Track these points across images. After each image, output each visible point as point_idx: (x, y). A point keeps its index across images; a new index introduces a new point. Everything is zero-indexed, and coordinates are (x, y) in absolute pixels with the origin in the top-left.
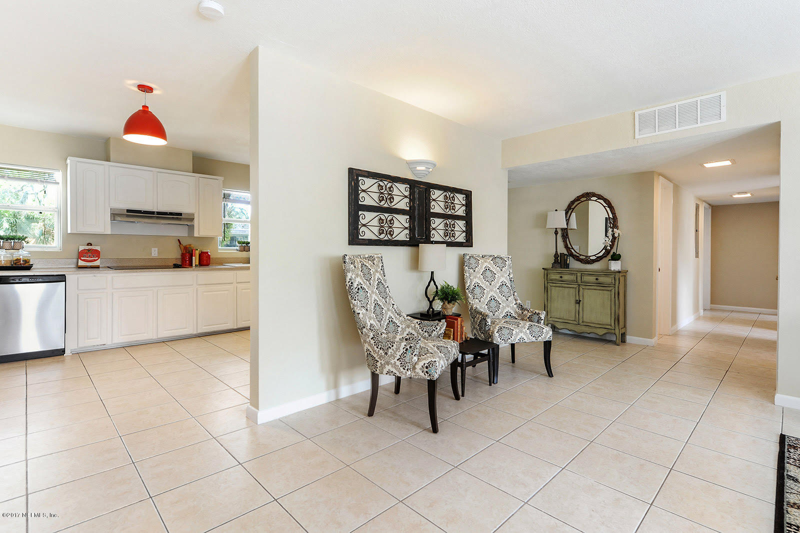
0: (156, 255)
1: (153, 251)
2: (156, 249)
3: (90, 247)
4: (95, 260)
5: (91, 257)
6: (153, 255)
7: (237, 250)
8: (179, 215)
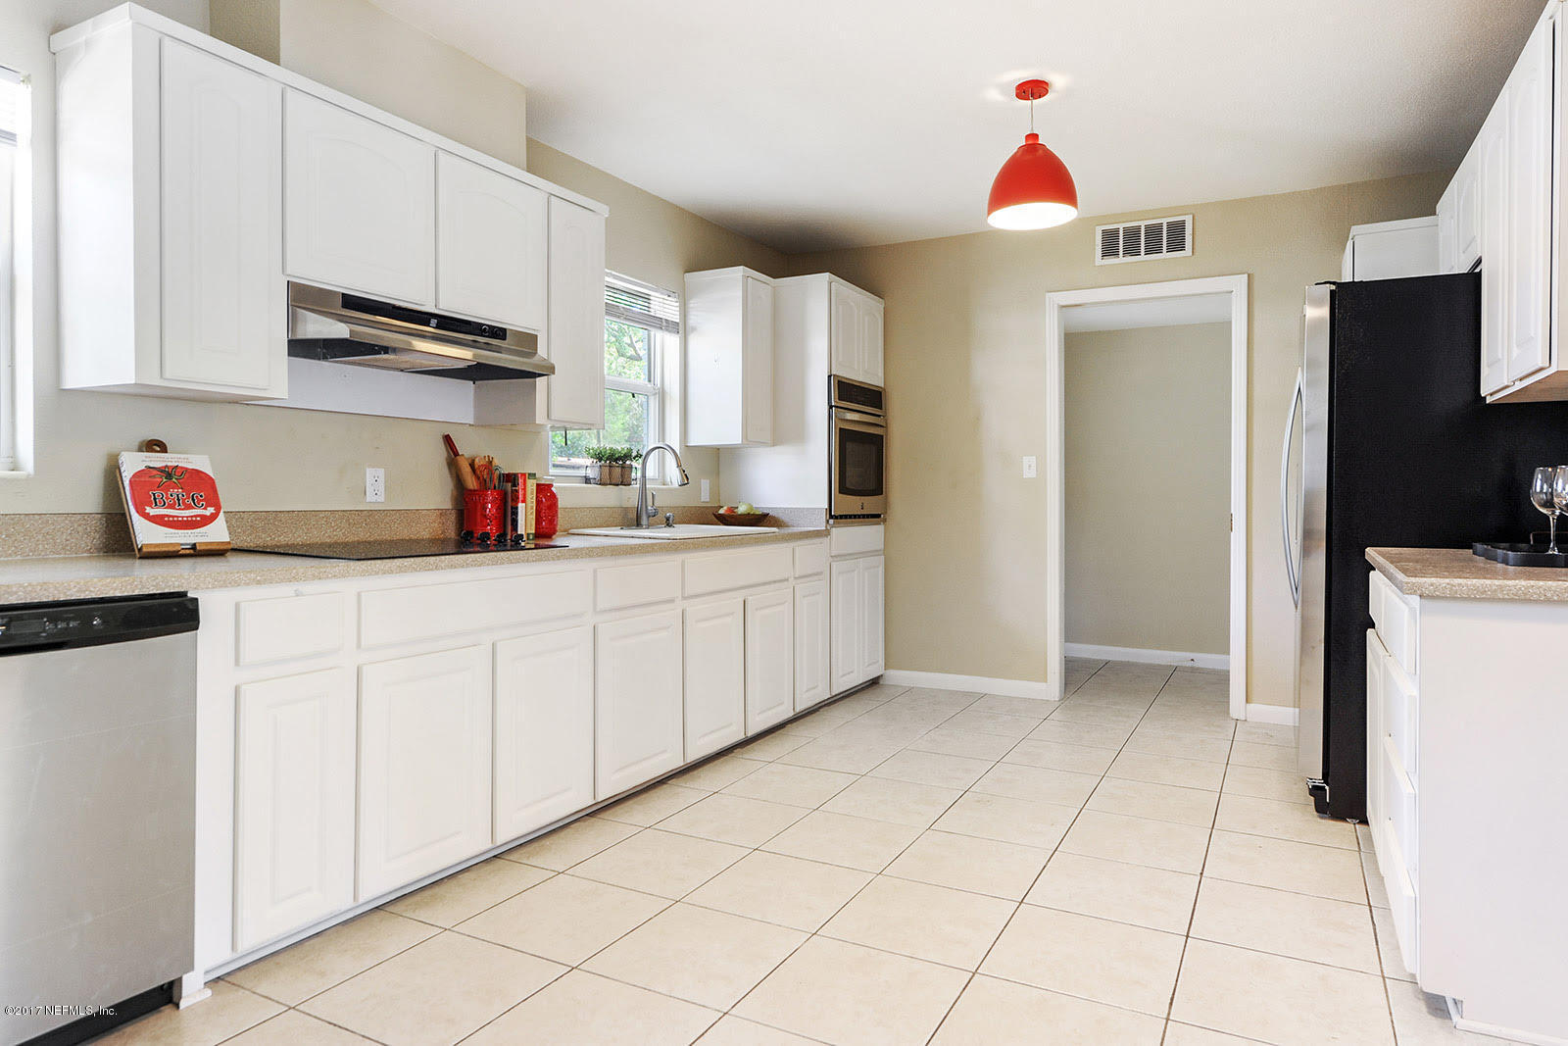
0: (381, 499)
1: (369, 480)
2: (381, 472)
3: (157, 460)
4: (206, 521)
5: (188, 507)
6: (370, 497)
7: (587, 480)
8: (499, 333)
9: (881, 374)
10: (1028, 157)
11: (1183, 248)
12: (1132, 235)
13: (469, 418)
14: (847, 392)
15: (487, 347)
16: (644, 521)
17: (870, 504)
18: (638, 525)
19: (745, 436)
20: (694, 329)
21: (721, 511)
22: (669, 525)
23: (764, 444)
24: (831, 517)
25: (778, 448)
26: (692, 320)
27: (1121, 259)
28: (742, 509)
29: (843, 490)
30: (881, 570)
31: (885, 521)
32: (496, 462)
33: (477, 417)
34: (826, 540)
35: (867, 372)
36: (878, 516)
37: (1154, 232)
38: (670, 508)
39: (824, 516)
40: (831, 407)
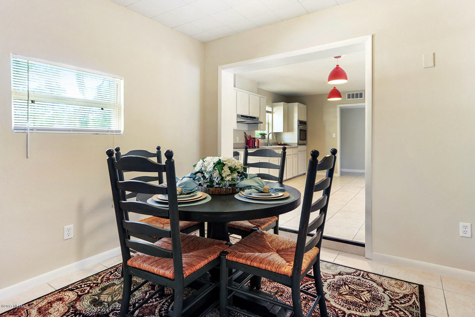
8: (255, 118)
9: (306, 119)
10: (334, 91)
11: (362, 97)
12: (353, 95)
13: (247, 129)
14: (301, 123)
15: (254, 120)
16: (268, 145)
17: (304, 142)
18: (267, 146)
19: (283, 131)
20: (274, 113)
21: (279, 143)
22: (271, 146)
23: (286, 132)
24: (298, 144)
25: (288, 132)
26: (274, 111)
27: (351, 99)
28: (283, 143)
29: (300, 140)
30: (306, 154)
31: (307, 145)
32: (251, 136)
33: (248, 129)
34: (297, 148)
35: (304, 119)
36: (305, 144)
37: (357, 94)
38: (271, 143)
39: (297, 144)
40: (298, 125)
